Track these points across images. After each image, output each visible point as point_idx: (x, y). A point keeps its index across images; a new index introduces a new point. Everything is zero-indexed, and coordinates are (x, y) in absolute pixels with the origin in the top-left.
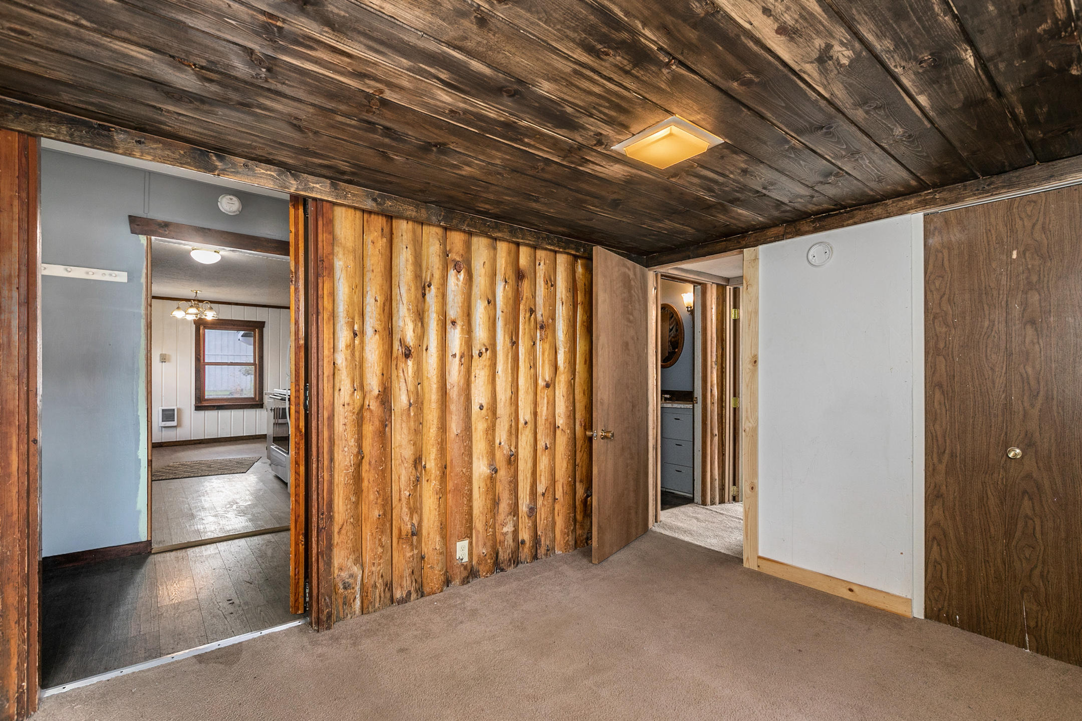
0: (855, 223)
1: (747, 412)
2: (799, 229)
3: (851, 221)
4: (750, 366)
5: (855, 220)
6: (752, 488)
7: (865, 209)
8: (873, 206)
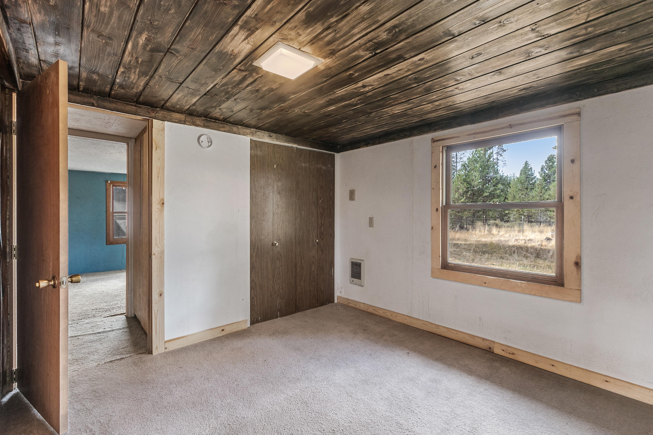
0: (225, 131)
1: (156, 240)
2: (195, 122)
3: (223, 129)
4: (159, 206)
5: (225, 129)
6: (161, 295)
7: (229, 126)
8: (233, 126)
